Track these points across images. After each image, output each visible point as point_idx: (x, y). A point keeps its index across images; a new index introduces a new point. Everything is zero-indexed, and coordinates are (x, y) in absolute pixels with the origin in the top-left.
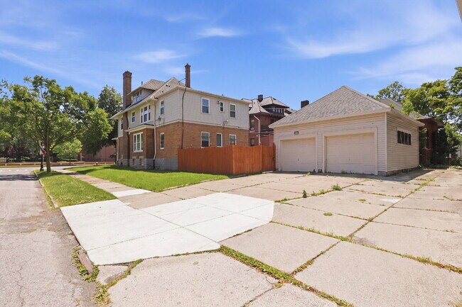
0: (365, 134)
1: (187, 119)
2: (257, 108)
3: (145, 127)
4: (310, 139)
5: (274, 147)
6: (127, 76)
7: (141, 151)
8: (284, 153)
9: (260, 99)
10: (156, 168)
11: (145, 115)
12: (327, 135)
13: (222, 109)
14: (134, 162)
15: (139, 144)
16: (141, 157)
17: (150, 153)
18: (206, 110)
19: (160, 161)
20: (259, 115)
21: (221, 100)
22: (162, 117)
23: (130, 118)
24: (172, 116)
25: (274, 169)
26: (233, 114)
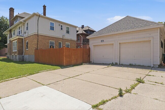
0: (144, 42)
1: (40, 33)
2: (81, 32)
3: (18, 37)
4: (110, 44)
5: (89, 48)
6: (12, 10)
7: (16, 51)
8: (95, 53)
9: (83, 27)
10: (24, 61)
11: (19, 31)
12: (121, 42)
13: (62, 29)
14: (13, 57)
15: (15, 47)
16: (16, 54)
17: (21, 52)
18: (52, 28)
19: (26, 57)
20: (82, 34)
21: (61, 24)
22: (27, 31)
23: (13, 33)
24: (32, 31)
25: (89, 62)
26: (68, 32)
